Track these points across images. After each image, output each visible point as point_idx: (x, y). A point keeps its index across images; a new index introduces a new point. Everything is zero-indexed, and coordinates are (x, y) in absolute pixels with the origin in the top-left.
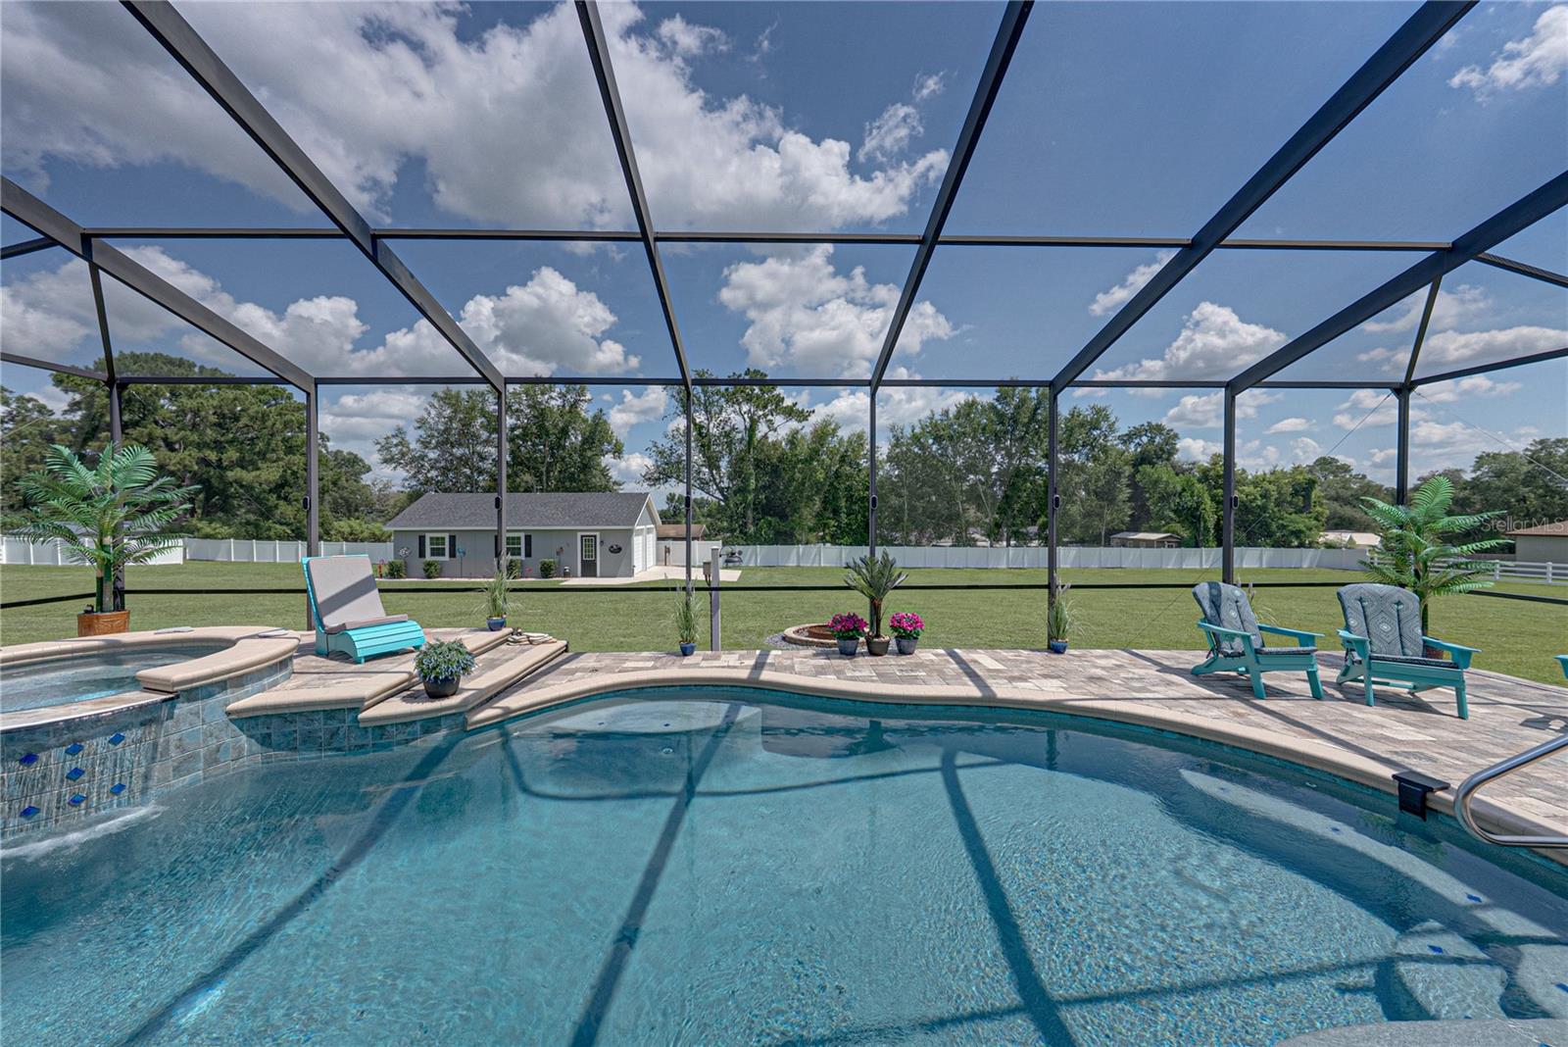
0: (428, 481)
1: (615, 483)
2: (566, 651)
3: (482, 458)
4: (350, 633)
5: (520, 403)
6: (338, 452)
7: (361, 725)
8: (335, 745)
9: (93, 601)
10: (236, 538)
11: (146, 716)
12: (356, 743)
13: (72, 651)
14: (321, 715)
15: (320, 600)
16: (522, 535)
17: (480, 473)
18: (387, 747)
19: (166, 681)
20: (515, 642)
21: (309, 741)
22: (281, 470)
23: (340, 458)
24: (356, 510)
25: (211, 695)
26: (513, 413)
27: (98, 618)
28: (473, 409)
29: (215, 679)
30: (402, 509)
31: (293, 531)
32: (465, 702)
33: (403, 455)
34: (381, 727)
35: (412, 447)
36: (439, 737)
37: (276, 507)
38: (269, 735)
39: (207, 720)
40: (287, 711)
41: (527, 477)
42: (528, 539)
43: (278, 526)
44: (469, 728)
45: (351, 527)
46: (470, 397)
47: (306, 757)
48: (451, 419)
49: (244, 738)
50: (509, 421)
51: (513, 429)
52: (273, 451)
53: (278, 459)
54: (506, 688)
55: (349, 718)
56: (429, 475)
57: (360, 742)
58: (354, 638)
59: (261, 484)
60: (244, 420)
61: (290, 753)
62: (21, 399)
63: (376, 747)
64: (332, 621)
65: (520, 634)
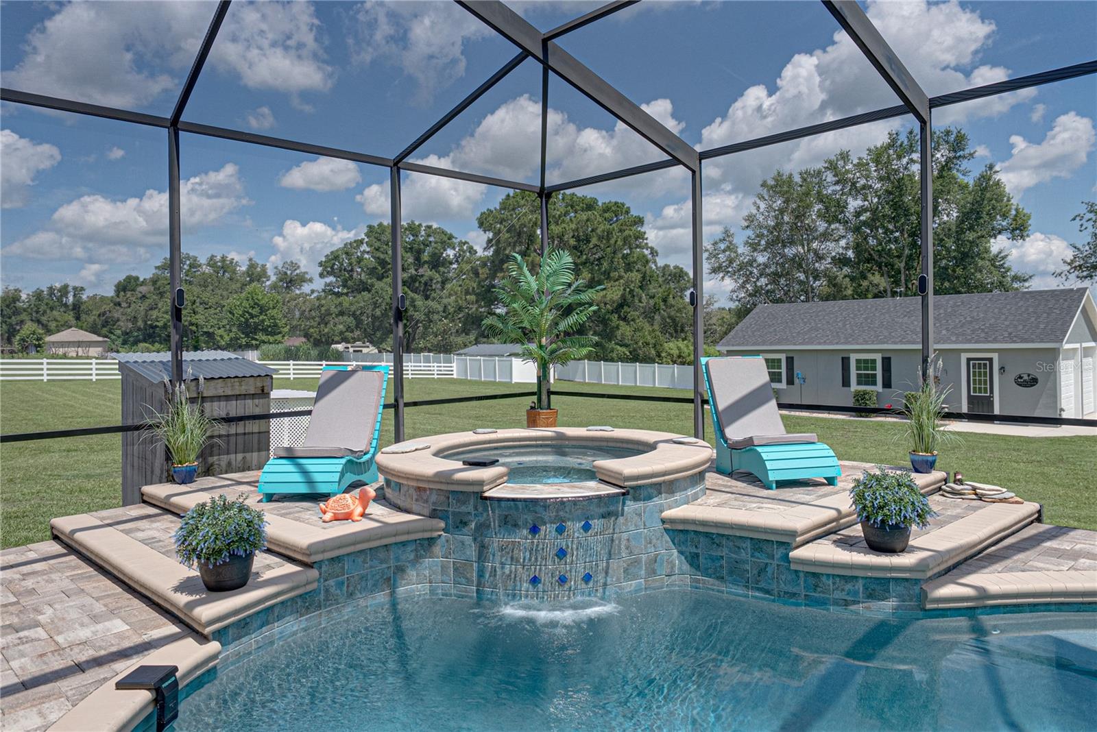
0: (757, 291)
1: (1016, 278)
2: (1039, 520)
3: (820, 258)
4: (759, 449)
5: (867, 177)
6: (667, 266)
7: (793, 567)
8: (762, 585)
9: (535, 398)
10: (589, 360)
11: (607, 508)
12: (786, 589)
13: (536, 439)
14: (748, 544)
15: (721, 406)
16: (878, 357)
17: (816, 278)
18: (822, 603)
19: (618, 475)
20: (954, 493)
21: (735, 573)
22: (622, 288)
23: (667, 273)
24: (682, 331)
25: (649, 498)
26: (858, 192)
27: (539, 413)
28: (807, 194)
29: (654, 480)
30: (731, 327)
31: (630, 352)
32: (922, 566)
33: (731, 262)
34: (814, 575)
35: (740, 251)
36: (885, 608)
37: (618, 327)
38: (697, 555)
39: (648, 525)
40: (714, 531)
41: (876, 278)
42: (887, 362)
43: (619, 347)
44: (929, 606)
45: (679, 348)
46: (804, 180)
47: (732, 591)
48: (782, 211)
49: (675, 552)
50: (854, 204)
51: (858, 214)
52: (616, 269)
53: (620, 277)
54: (966, 559)
55: (778, 553)
56: (759, 284)
57: (790, 589)
58: (764, 456)
59: (606, 304)
60: (594, 241)
61: (717, 582)
62: (462, 243)
63: (811, 602)
64: (735, 432)
65: (960, 482)
